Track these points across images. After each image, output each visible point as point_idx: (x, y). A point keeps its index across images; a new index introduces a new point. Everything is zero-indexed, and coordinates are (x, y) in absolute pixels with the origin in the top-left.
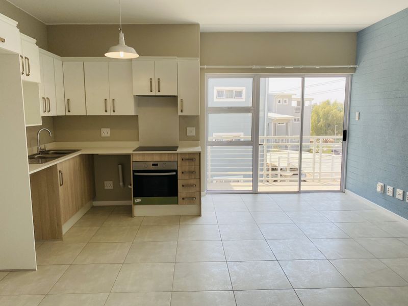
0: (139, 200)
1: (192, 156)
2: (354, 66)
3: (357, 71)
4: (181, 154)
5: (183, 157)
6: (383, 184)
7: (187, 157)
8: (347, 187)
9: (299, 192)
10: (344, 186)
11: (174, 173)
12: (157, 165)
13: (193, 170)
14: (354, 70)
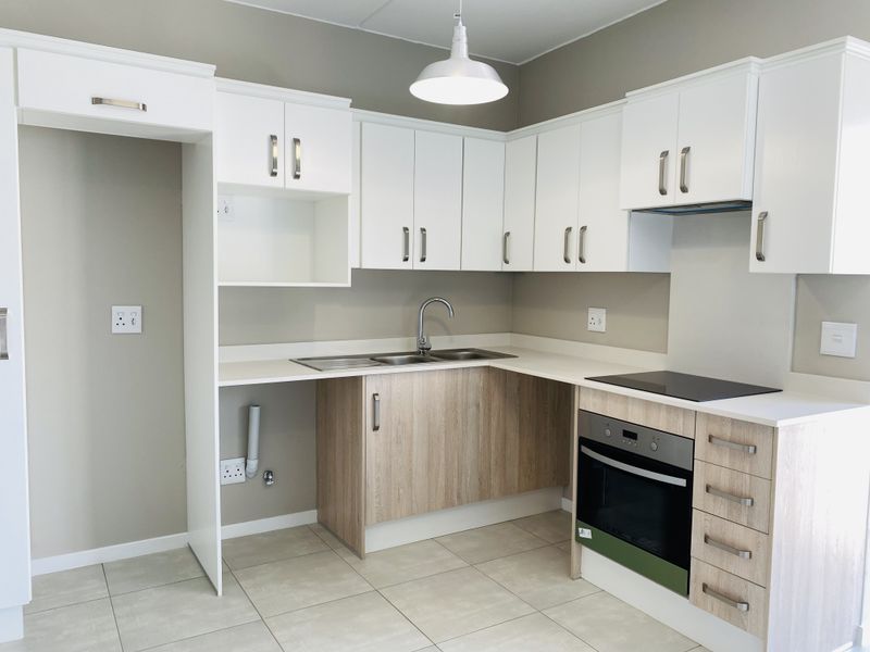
0: (586, 533)
1: (743, 435)
4: (709, 417)
5: (715, 431)
7: (727, 432)
11: (682, 482)
12: (633, 436)
13: (745, 490)
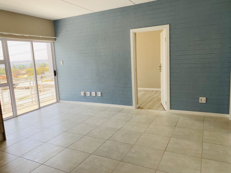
2: (55, 38)
3: (57, 40)
6: (84, 92)
8: (60, 99)
9: (40, 108)
10: (59, 99)
14: (55, 39)
